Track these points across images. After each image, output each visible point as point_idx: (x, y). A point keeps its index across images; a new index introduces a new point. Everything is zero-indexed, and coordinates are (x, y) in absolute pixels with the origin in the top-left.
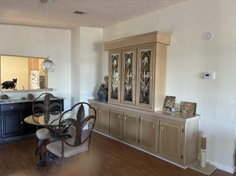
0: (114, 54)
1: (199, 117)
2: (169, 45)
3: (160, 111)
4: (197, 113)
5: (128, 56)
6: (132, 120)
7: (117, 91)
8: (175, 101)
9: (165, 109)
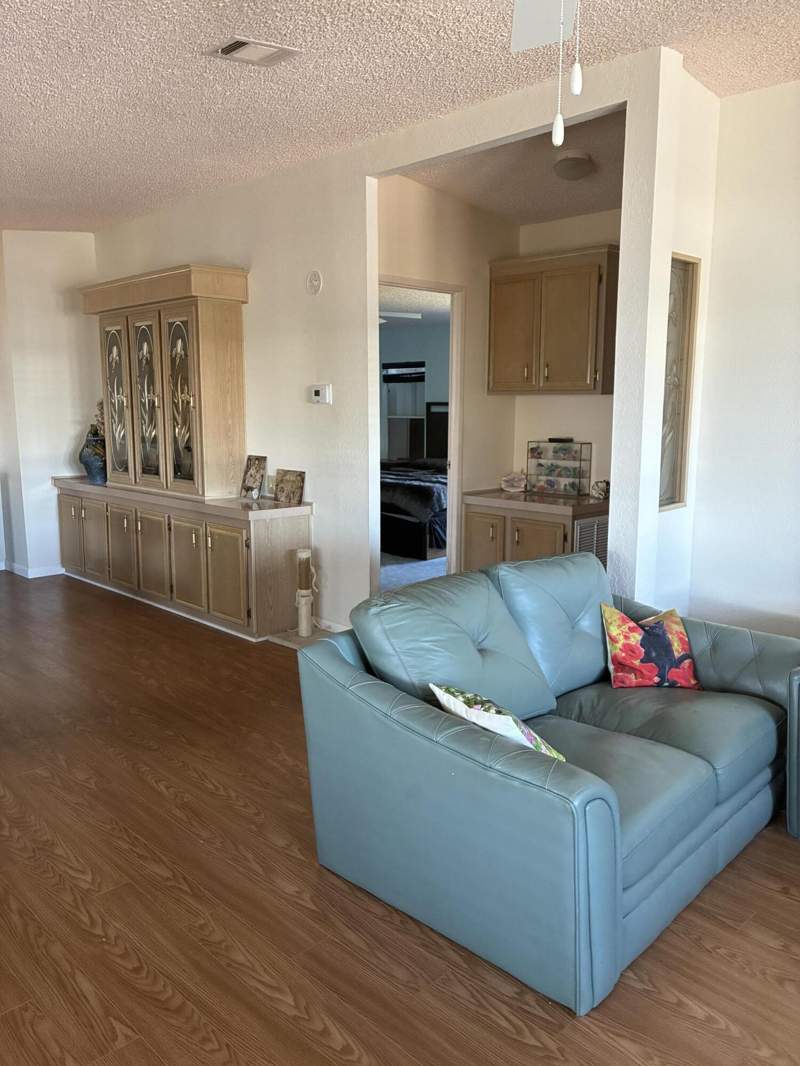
0: (111, 325)
1: (309, 507)
2: (246, 303)
3: (230, 501)
4: (307, 498)
5: (144, 336)
6: (152, 530)
7: (123, 446)
8: (264, 469)
9: (244, 493)
